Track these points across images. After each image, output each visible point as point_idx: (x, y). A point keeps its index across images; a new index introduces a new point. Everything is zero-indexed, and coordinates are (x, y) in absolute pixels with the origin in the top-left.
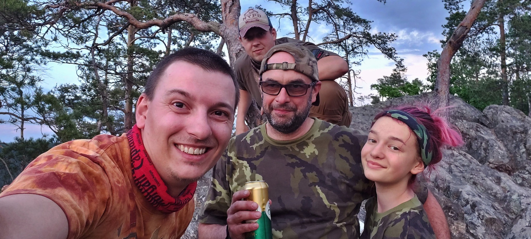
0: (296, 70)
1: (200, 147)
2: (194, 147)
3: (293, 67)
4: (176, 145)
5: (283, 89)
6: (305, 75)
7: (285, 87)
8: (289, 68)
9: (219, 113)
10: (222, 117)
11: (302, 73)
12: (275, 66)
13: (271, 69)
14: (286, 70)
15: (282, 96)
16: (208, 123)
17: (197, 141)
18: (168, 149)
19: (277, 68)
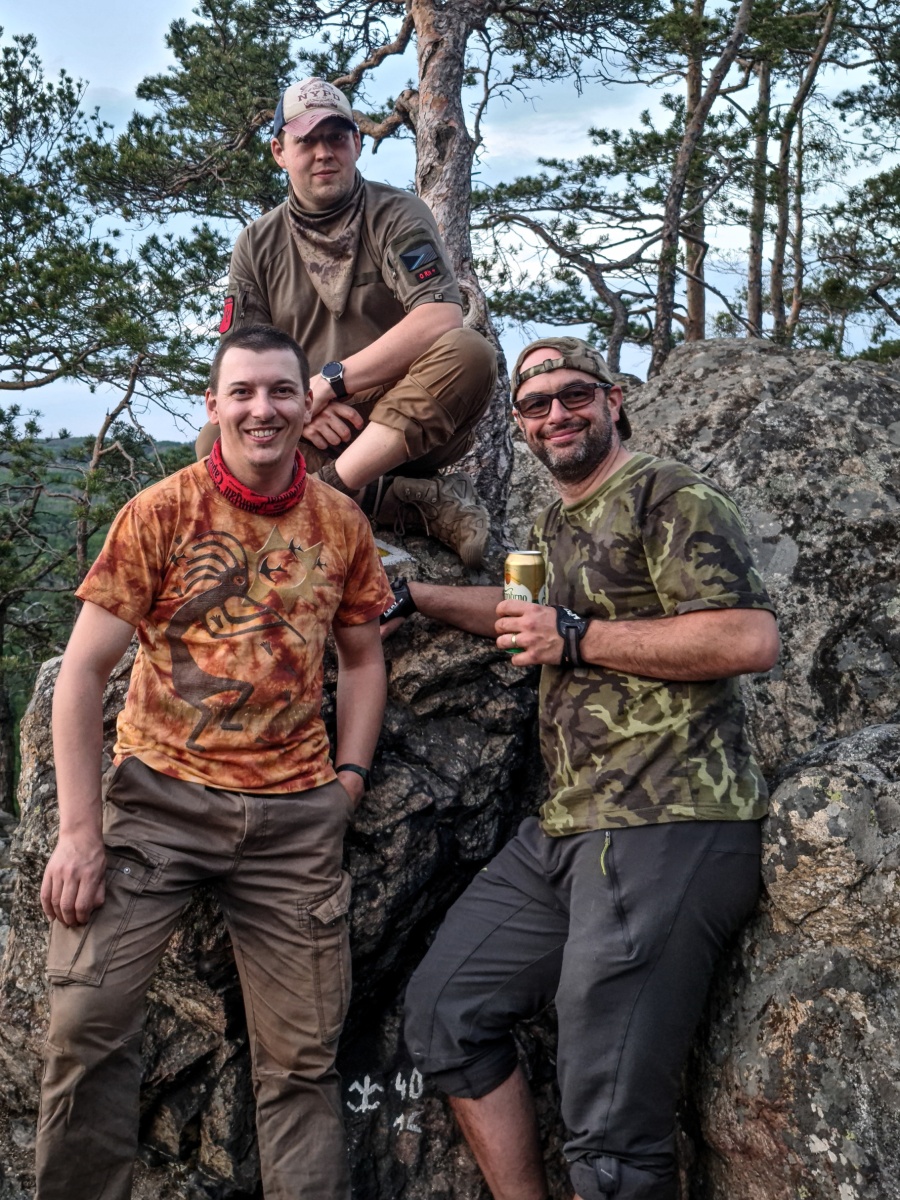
0: (568, 366)
1: (269, 429)
2: (264, 430)
3: (561, 362)
4: (248, 432)
5: (555, 403)
6: (586, 372)
7: (557, 396)
8: (555, 366)
9: (283, 390)
10: (287, 394)
11: (578, 369)
12: (532, 372)
13: (528, 377)
14: (550, 371)
15: (556, 412)
16: (270, 403)
17: (263, 423)
18: (241, 438)
19: (537, 373)
